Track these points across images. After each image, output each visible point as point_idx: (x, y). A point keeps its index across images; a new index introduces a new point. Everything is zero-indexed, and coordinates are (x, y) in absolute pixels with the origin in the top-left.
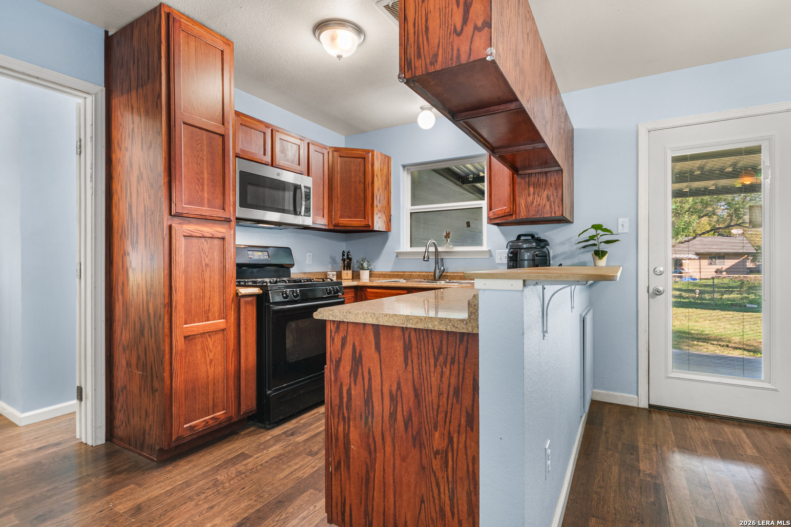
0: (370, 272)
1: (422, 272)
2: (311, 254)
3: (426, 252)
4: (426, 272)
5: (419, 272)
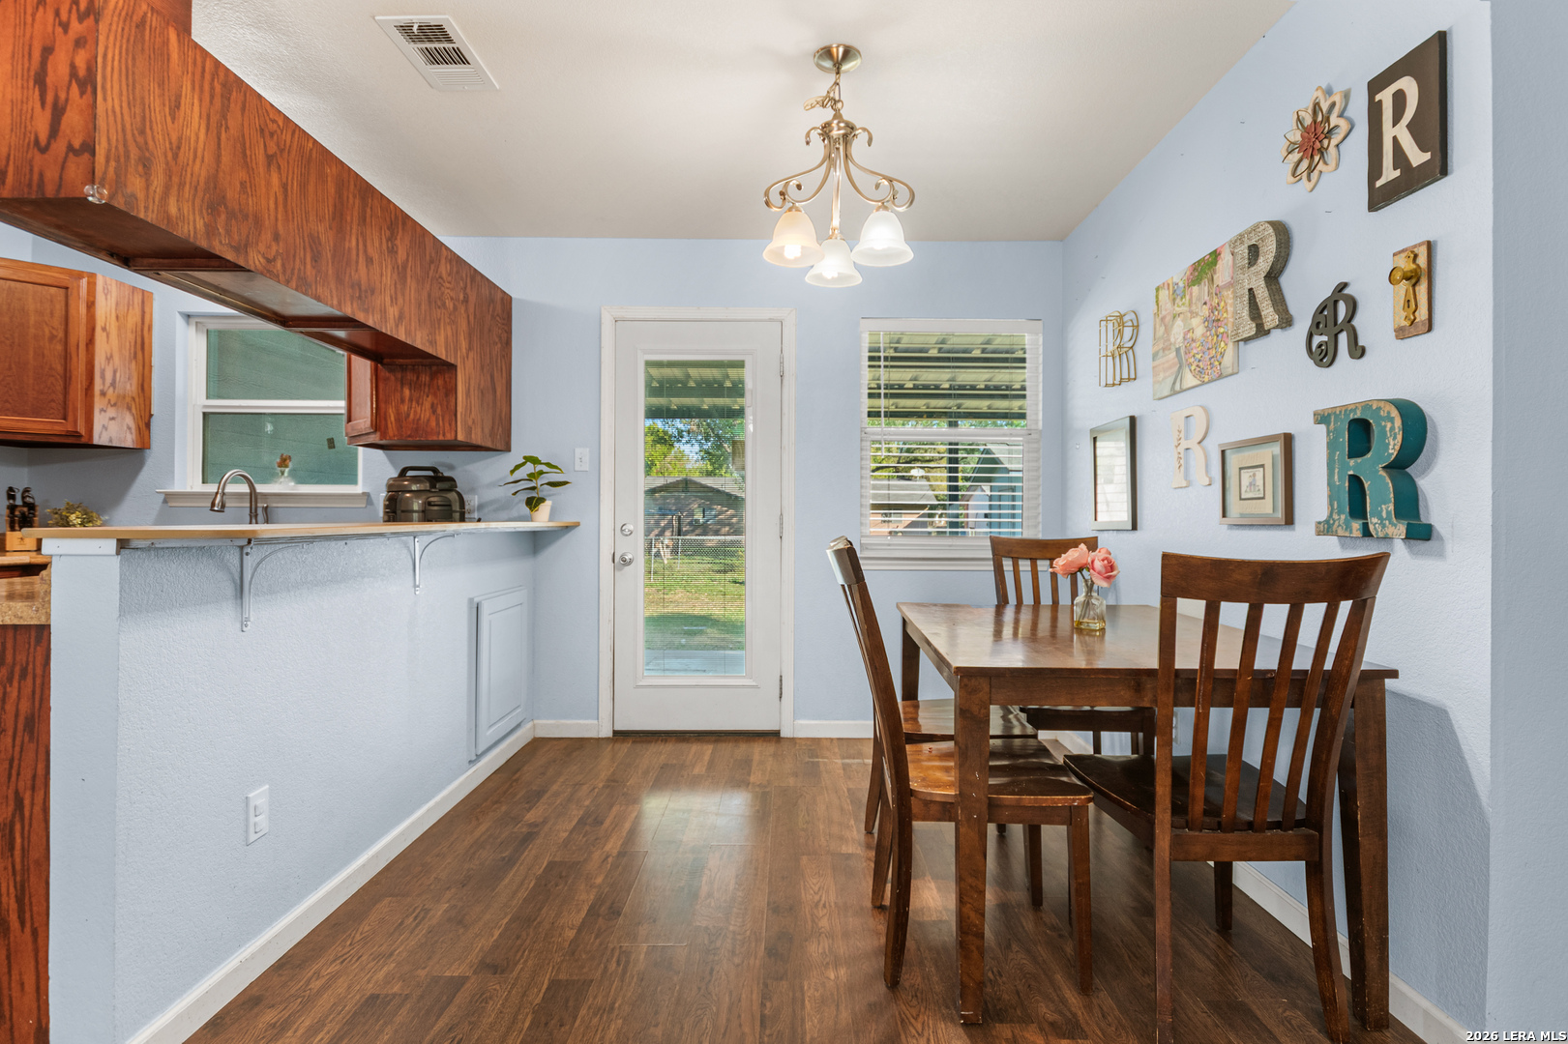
3: (217, 493)
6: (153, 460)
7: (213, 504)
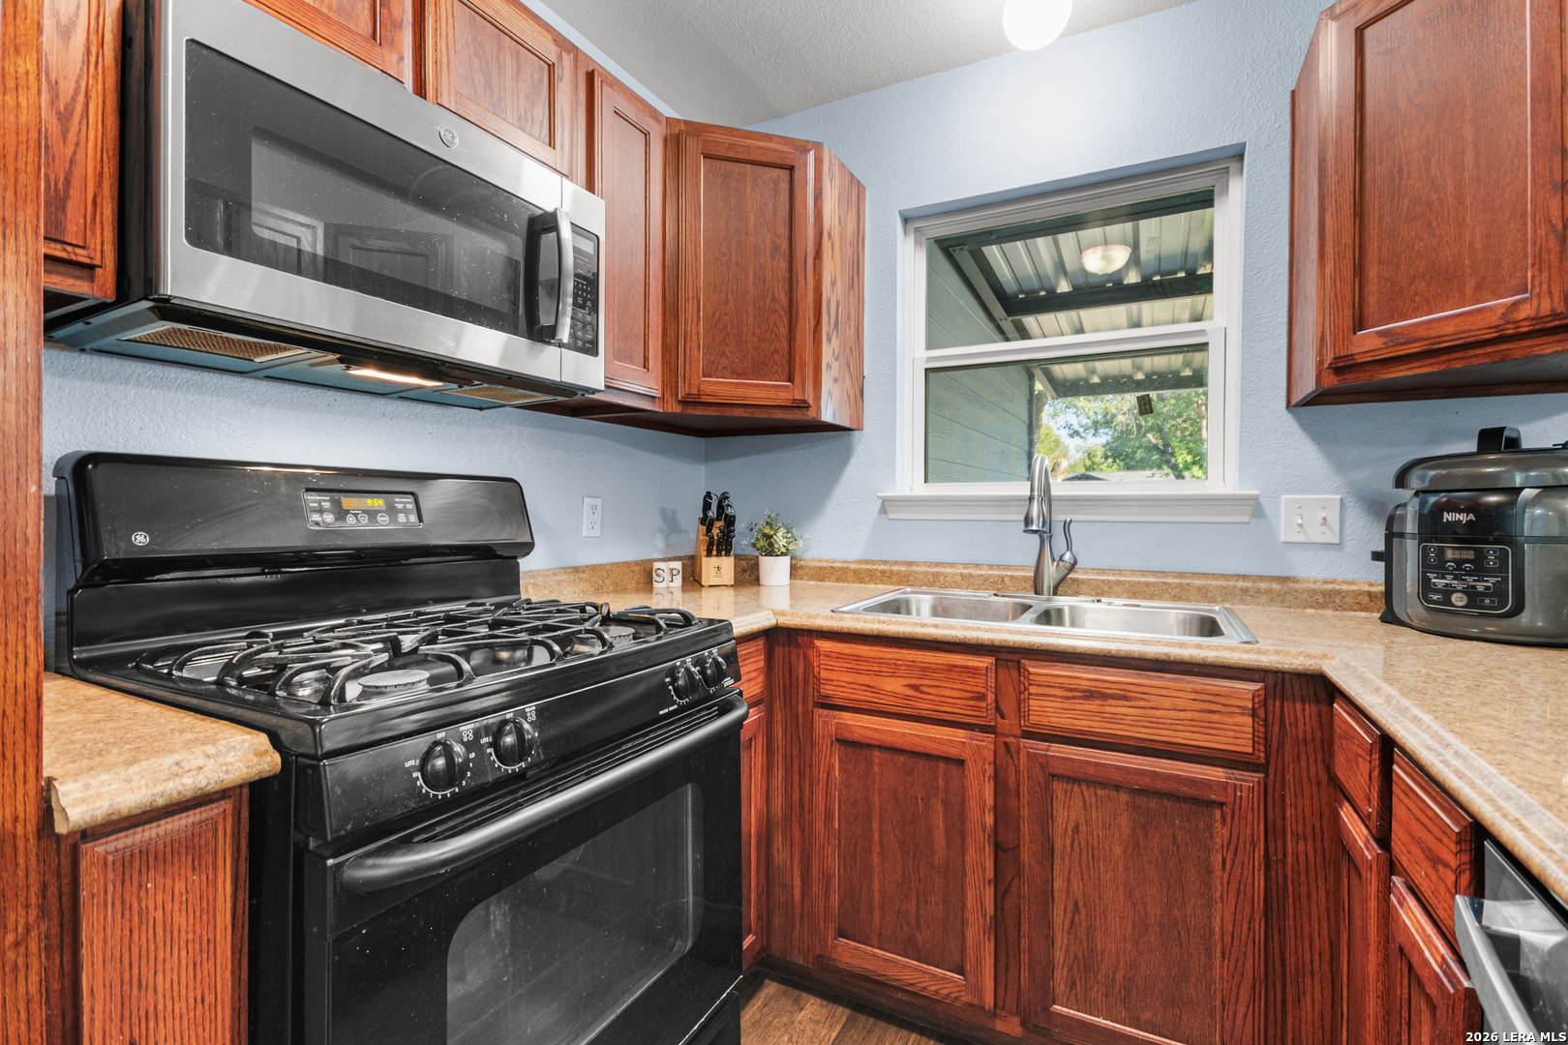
0: (792, 558)
1: (977, 566)
2: (598, 502)
3: (1031, 499)
4: (991, 567)
5: (966, 566)
6: (864, 444)
7: (1028, 521)
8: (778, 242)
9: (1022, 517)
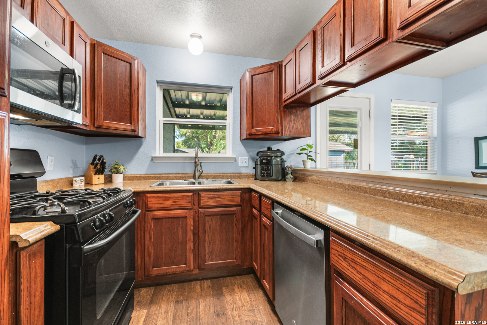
0: (123, 175)
2: (53, 158)
3: (196, 157)
6: (146, 143)
8: (127, 84)
9: (194, 162)
